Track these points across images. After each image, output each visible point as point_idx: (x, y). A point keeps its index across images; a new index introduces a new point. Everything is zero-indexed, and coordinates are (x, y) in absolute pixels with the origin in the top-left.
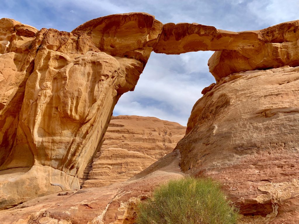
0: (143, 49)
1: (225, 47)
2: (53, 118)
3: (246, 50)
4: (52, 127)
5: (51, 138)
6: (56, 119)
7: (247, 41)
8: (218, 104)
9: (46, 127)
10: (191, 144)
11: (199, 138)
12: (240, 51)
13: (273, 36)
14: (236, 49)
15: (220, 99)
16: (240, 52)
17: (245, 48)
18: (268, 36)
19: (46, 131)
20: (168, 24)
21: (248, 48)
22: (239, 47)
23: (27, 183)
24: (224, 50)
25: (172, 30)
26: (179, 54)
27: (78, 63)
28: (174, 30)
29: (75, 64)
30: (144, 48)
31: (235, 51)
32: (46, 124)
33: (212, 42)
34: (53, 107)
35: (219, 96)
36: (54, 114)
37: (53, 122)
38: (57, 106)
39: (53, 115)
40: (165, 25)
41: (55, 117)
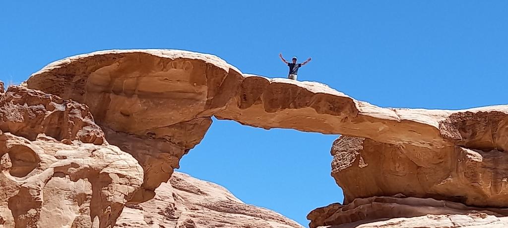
1: (372, 135)
3: (415, 149)
7: (417, 134)
13: (474, 132)
14: (395, 143)
16: (402, 149)
17: (413, 144)
20: (253, 78)
21: (422, 145)
22: (401, 141)
24: (368, 139)
26: (267, 128)
33: (342, 124)
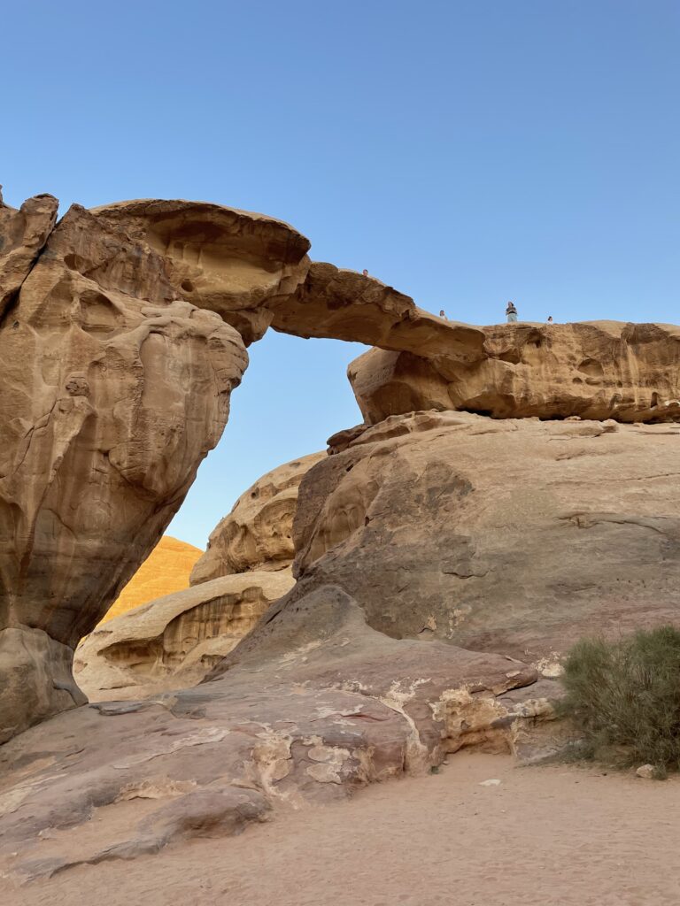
0: (256, 312)
1: (414, 346)
2: (90, 483)
3: (450, 362)
4: (82, 510)
5: (75, 542)
6: (98, 488)
7: (459, 344)
8: (433, 484)
9: (65, 508)
10: (396, 573)
11: (418, 561)
12: (438, 362)
13: (504, 344)
14: (432, 356)
15: (434, 471)
16: (436, 364)
17: (449, 357)
18: (495, 343)
19: (63, 519)
20: (321, 263)
21: (456, 359)
22: (440, 352)
23: (13, 684)
24: (404, 353)
25: (326, 281)
26: (307, 337)
27: (160, 329)
28: (332, 283)
29: (152, 332)
30: (259, 310)
31: (425, 359)
32: (67, 500)
33: (393, 330)
34: (92, 450)
35: (426, 463)
36: (97, 470)
37: (87, 494)
38: (106, 448)
39: (92, 473)
40: (314, 266)
41: (95, 482)
